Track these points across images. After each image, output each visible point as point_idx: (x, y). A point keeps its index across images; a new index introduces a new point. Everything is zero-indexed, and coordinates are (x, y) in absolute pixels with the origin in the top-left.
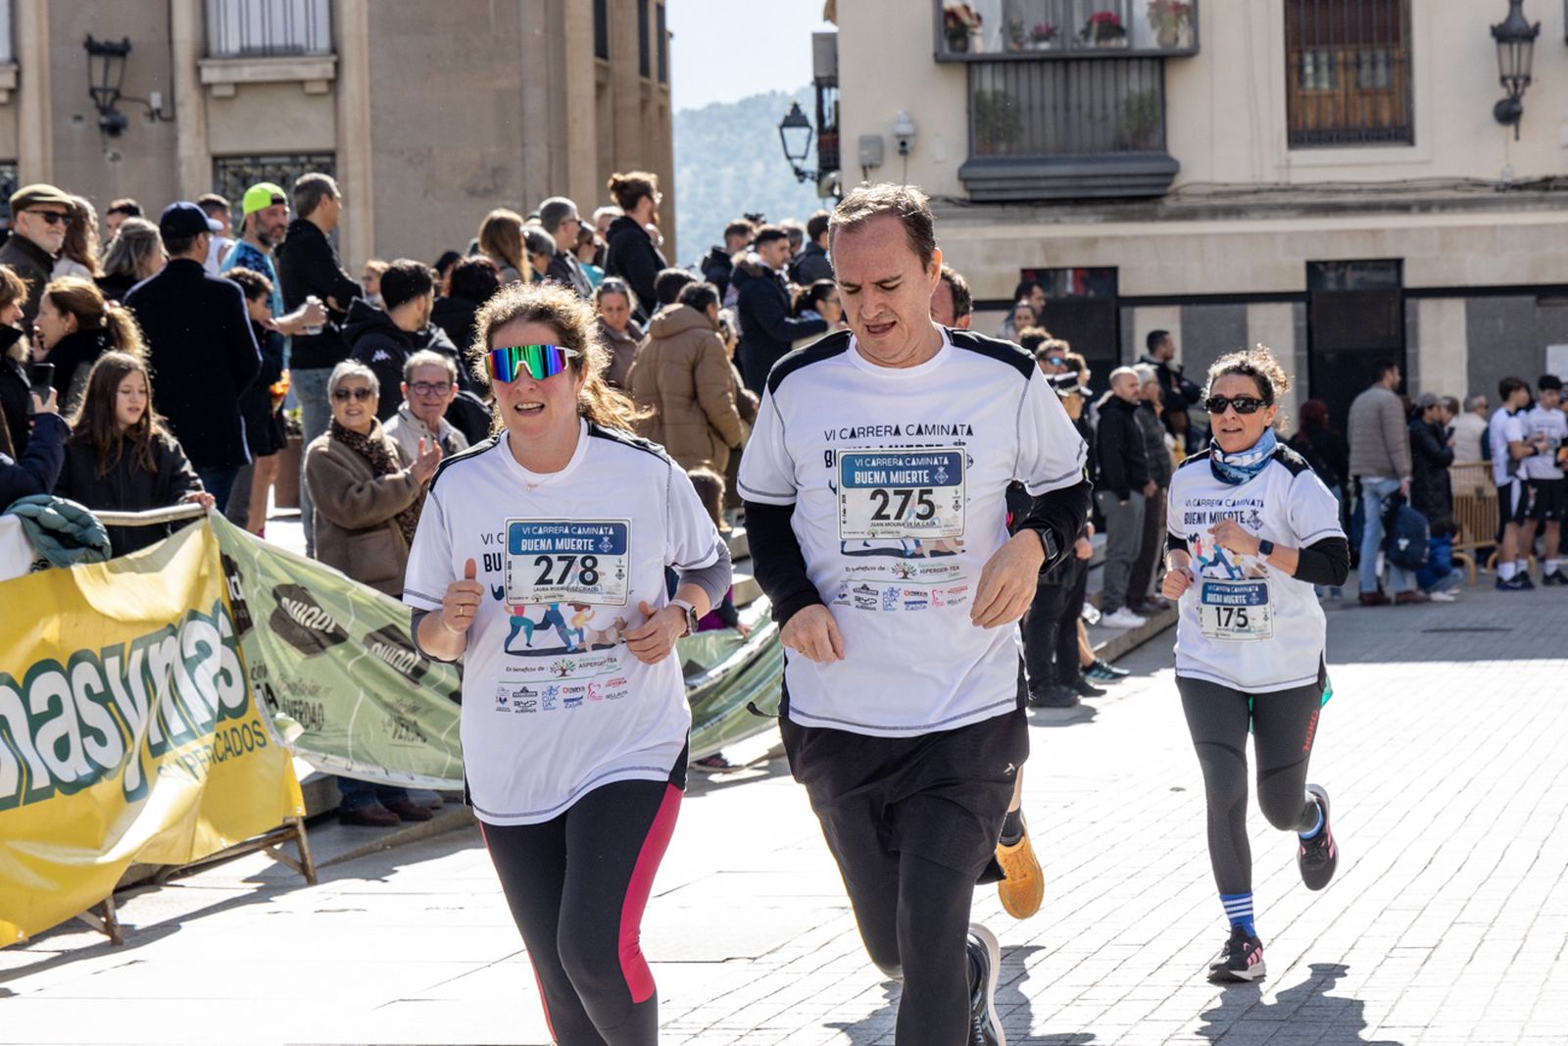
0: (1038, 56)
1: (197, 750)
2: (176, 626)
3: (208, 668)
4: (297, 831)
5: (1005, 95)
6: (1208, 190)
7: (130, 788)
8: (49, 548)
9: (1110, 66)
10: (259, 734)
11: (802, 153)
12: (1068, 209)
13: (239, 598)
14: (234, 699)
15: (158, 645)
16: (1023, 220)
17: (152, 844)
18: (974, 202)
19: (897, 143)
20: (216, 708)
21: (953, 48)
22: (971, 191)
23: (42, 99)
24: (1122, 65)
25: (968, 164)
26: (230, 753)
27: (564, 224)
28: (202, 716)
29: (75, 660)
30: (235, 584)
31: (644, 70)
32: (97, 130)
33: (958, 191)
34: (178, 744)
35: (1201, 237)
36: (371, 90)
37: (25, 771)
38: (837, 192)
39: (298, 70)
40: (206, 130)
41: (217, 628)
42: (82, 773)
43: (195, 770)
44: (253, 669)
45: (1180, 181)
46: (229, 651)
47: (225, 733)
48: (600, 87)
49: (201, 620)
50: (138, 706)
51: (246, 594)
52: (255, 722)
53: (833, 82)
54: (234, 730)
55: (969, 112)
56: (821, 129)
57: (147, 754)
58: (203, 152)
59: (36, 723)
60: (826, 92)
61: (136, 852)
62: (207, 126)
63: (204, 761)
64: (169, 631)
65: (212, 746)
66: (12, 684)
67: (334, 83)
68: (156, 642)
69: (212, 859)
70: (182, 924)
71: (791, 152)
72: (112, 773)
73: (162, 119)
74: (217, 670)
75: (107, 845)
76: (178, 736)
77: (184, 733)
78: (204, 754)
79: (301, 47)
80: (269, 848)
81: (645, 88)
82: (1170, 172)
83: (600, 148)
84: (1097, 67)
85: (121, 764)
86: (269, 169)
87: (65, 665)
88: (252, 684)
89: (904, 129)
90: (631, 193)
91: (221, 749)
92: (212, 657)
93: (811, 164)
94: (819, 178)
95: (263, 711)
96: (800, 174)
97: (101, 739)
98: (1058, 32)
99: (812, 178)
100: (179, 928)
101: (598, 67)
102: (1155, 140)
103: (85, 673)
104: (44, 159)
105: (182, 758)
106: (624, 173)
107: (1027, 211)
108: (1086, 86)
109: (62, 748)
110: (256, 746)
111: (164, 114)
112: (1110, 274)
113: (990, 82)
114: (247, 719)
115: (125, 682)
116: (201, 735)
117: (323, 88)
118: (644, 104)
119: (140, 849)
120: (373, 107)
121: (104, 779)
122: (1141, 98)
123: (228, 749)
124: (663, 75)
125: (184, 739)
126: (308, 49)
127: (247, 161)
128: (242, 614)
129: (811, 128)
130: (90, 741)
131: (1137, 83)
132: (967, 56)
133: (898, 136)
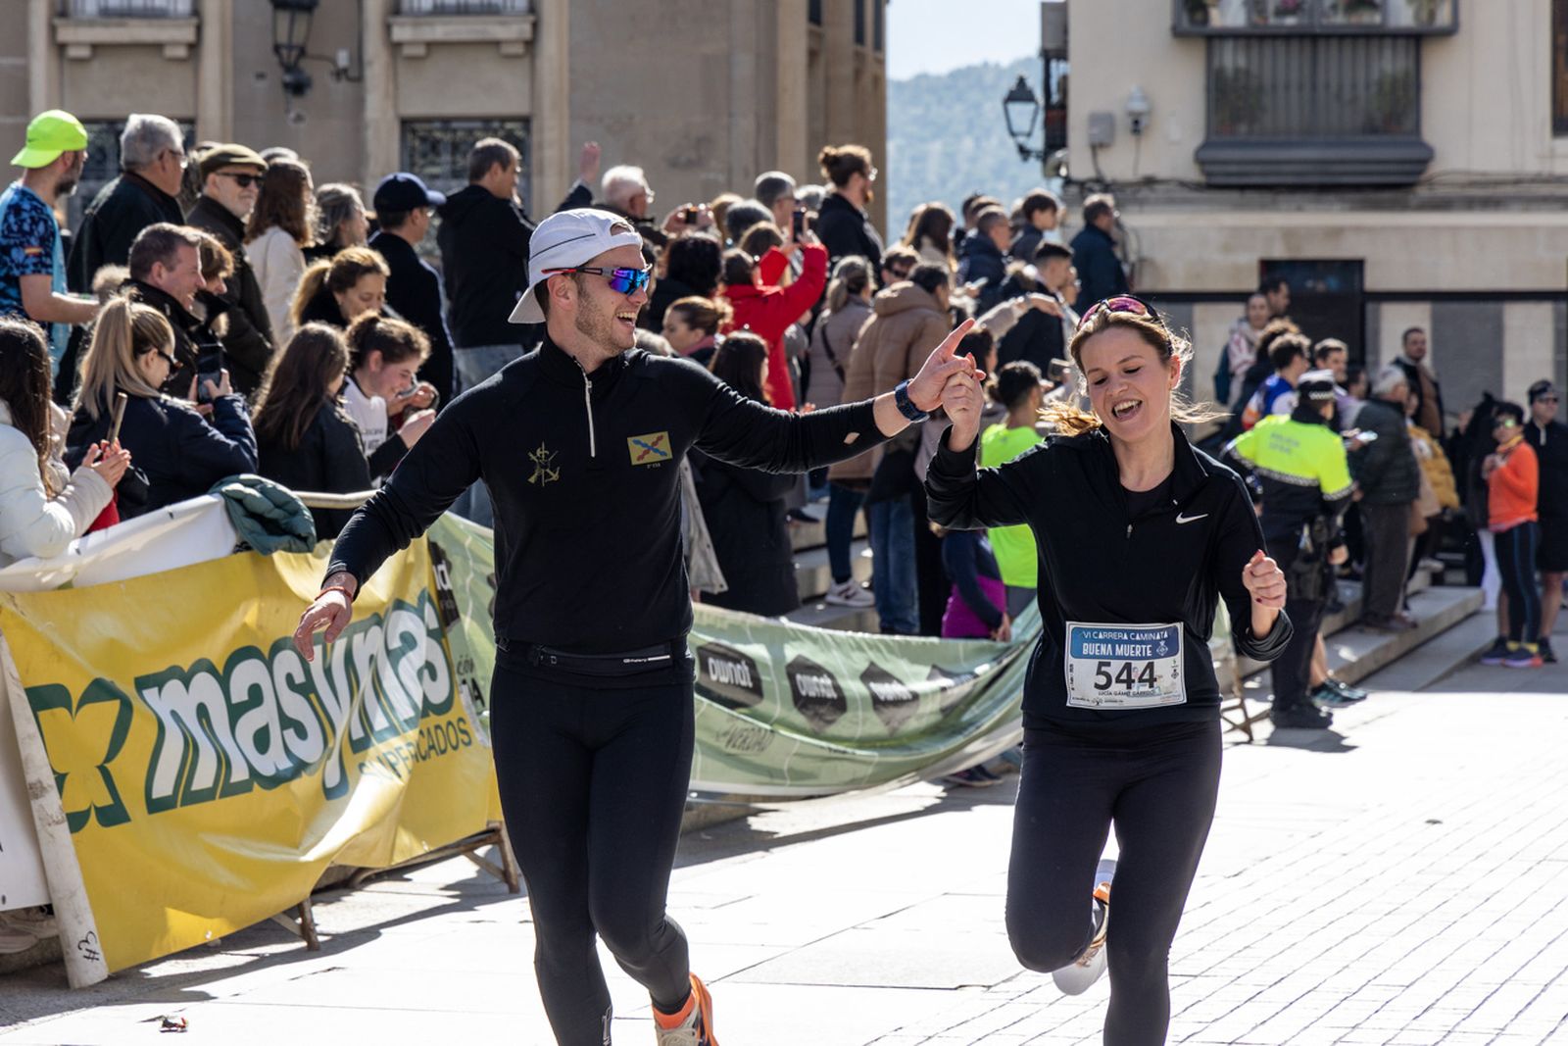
0: (1283, 31)
1: (399, 746)
2: (382, 614)
3: (413, 660)
4: (500, 836)
5: (1247, 72)
6: (1464, 179)
7: (330, 784)
8: (252, 532)
9: (1361, 43)
10: (465, 732)
11: (1026, 129)
12: (1311, 196)
13: (446, 587)
14: (438, 695)
15: (362, 635)
16: (1263, 207)
17: (351, 845)
18: (1211, 187)
19: (1129, 121)
20: (420, 704)
21: (1192, 21)
22: (1208, 174)
23: (223, 57)
24: (1375, 43)
25: (1206, 145)
26: (433, 752)
27: (779, 201)
28: (405, 711)
29: (277, 647)
30: (442, 573)
31: (859, 38)
32: (280, 91)
33: (1193, 174)
34: (380, 741)
35: (1455, 230)
36: (571, 53)
37: (224, 762)
38: (1063, 171)
39: (496, 30)
40: (394, 93)
41: (423, 619)
42: (281, 767)
43: (397, 767)
44: (460, 664)
45: (1436, 168)
46: (434, 643)
47: (428, 730)
48: (813, 55)
49: (407, 610)
50: (341, 701)
51: (454, 584)
52: (461, 720)
53: (1062, 54)
54: (438, 727)
55: (1208, 90)
56: (1048, 106)
57: (348, 750)
58: (391, 114)
59: (236, 712)
60: (1053, 64)
61: (336, 852)
62: (396, 87)
63: (407, 758)
64: (375, 619)
65: (414, 743)
66: (211, 670)
67: (531, 45)
68: (360, 632)
69: (415, 862)
70: (382, 931)
71: (1016, 129)
72: (312, 768)
73: (350, 79)
74: (422, 663)
75: (306, 844)
76: (380, 732)
77: (386, 729)
78: (406, 752)
79: (496, 5)
80: (470, 853)
81: (859, 57)
82: (1424, 158)
83: (811, 118)
84: (1347, 45)
85: (321, 758)
86: (460, 134)
87: (266, 652)
88: (458, 679)
89: (1138, 106)
90: (843, 170)
91: (424, 748)
92: (417, 650)
93: (1037, 142)
94: (1045, 156)
95: (468, 707)
96: (1024, 152)
97: (302, 733)
98: (1306, 6)
99: (1038, 157)
100: (379, 935)
101: (811, 34)
102: (1409, 125)
103: (287, 662)
104: (223, 119)
105: (384, 755)
106: (837, 146)
107: (1267, 197)
108: (1334, 64)
109: (262, 740)
110: (461, 745)
111: (353, 73)
112: (1356, 266)
113: (1231, 58)
114: (452, 716)
115: (328, 672)
116: (404, 731)
117: (519, 49)
118: (858, 74)
119: (341, 848)
120: (572, 70)
121: (303, 774)
122: (1394, 81)
123: (432, 747)
124: (879, 44)
125: (386, 735)
126: (505, 7)
127: (437, 125)
128: (448, 605)
129: (1037, 103)
130: (290, 733)
131: (1390, 63)
132: (1206, 30)
133: (1131, 114)
